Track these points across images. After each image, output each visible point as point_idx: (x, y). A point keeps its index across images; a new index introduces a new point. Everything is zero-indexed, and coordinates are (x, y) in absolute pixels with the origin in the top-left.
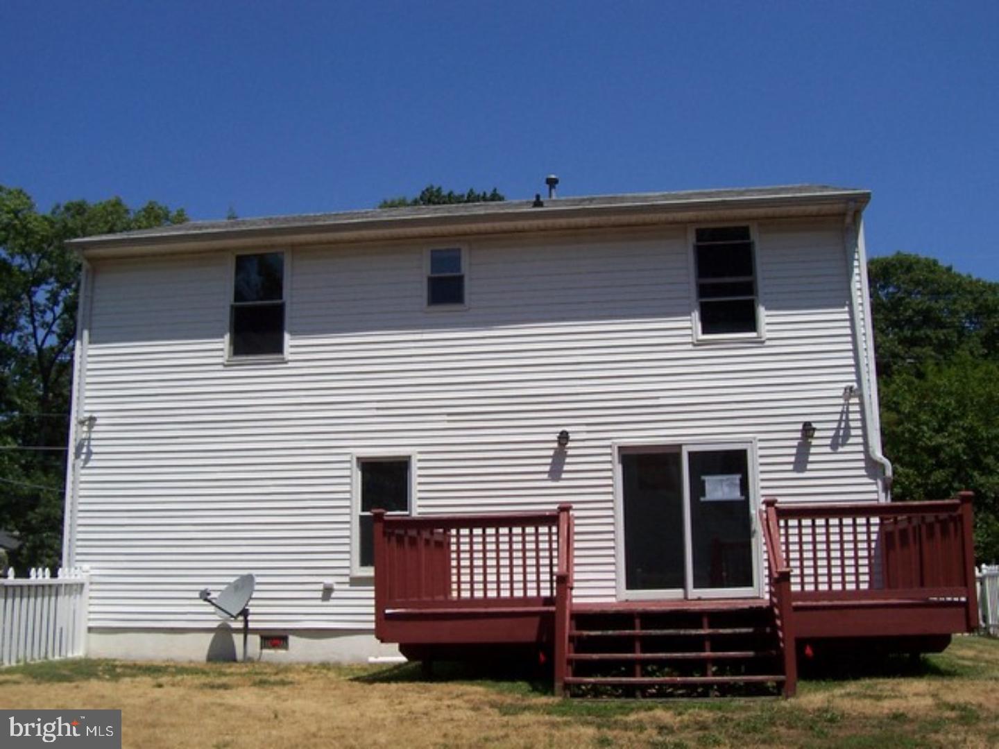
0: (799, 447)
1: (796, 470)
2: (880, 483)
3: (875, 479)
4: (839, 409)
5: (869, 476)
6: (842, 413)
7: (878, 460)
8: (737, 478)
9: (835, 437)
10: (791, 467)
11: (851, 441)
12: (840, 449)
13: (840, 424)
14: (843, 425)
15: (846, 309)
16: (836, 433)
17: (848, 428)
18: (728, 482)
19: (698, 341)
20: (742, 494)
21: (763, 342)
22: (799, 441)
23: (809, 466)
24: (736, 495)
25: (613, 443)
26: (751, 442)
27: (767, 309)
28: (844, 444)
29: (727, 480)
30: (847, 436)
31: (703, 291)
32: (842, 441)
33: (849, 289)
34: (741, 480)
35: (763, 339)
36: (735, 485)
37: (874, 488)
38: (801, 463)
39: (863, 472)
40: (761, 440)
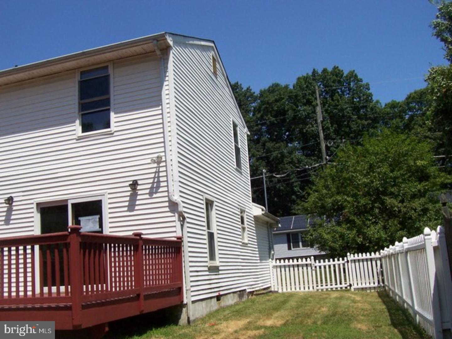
0: (131, 196)
1: (129, 210)
2: (176, 215)
3: (174, 214)
4: (154, 170)
5: (171, 211)
6: (155, 172)
7: (174, 201)
8: (97, 217)
9: (152, 188)
10: (126, 209)
11: (161, 190)
12: (155, 196)
13: (154, 180)
14: (156, 180)
15: (160, 108)
16: (152, 186)
17: (159, 182)
18: (92, 220)
19: (78, 137)
20: (100, 227)
21: (113, 134)
22: (131, 192)
23: (137, 208)
24: (97, 228)
25: (34, 201)
26: (104, 195)
27: (115, 113)
28: (156, 193)
29: (92, 219)
30: (158, 187)
31: (83, 107)
32: (155, 190)
33: (160, 95)
34: (99, 218)
35: (112, 132)
36: (97, 221)
37: (173, 219)
38: (132, 206)
39: (167, 209)
40: (109, 194)
